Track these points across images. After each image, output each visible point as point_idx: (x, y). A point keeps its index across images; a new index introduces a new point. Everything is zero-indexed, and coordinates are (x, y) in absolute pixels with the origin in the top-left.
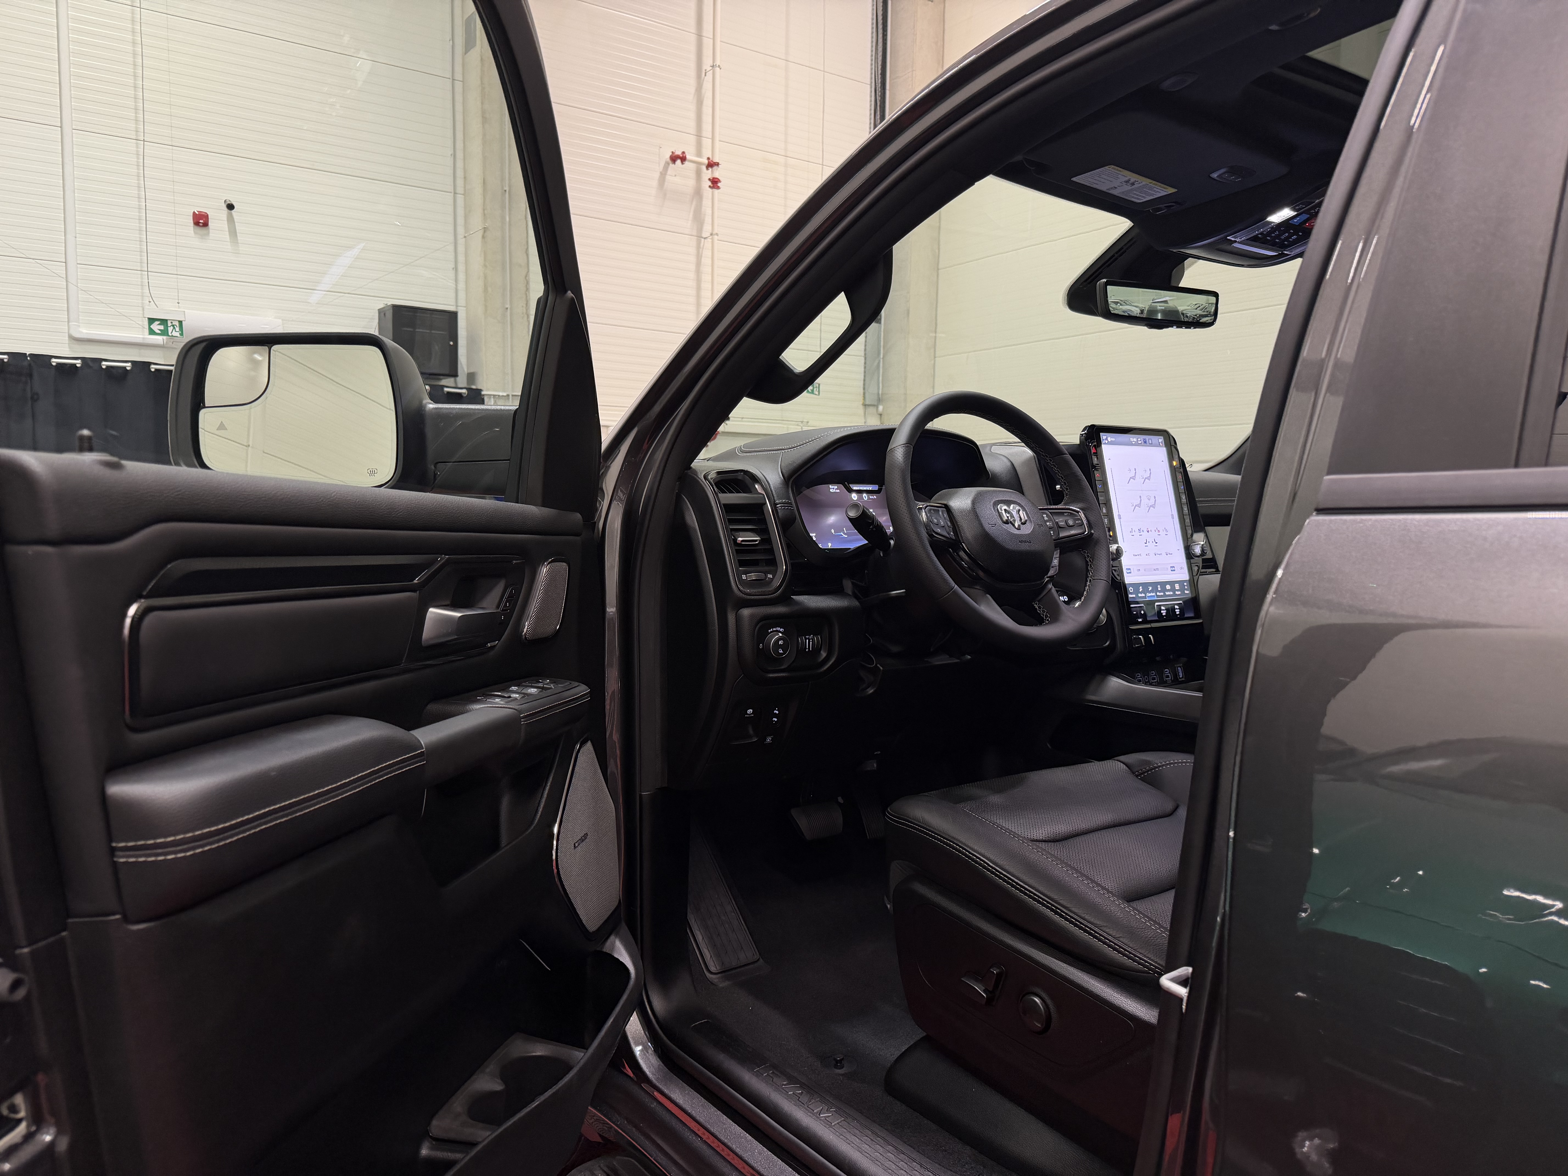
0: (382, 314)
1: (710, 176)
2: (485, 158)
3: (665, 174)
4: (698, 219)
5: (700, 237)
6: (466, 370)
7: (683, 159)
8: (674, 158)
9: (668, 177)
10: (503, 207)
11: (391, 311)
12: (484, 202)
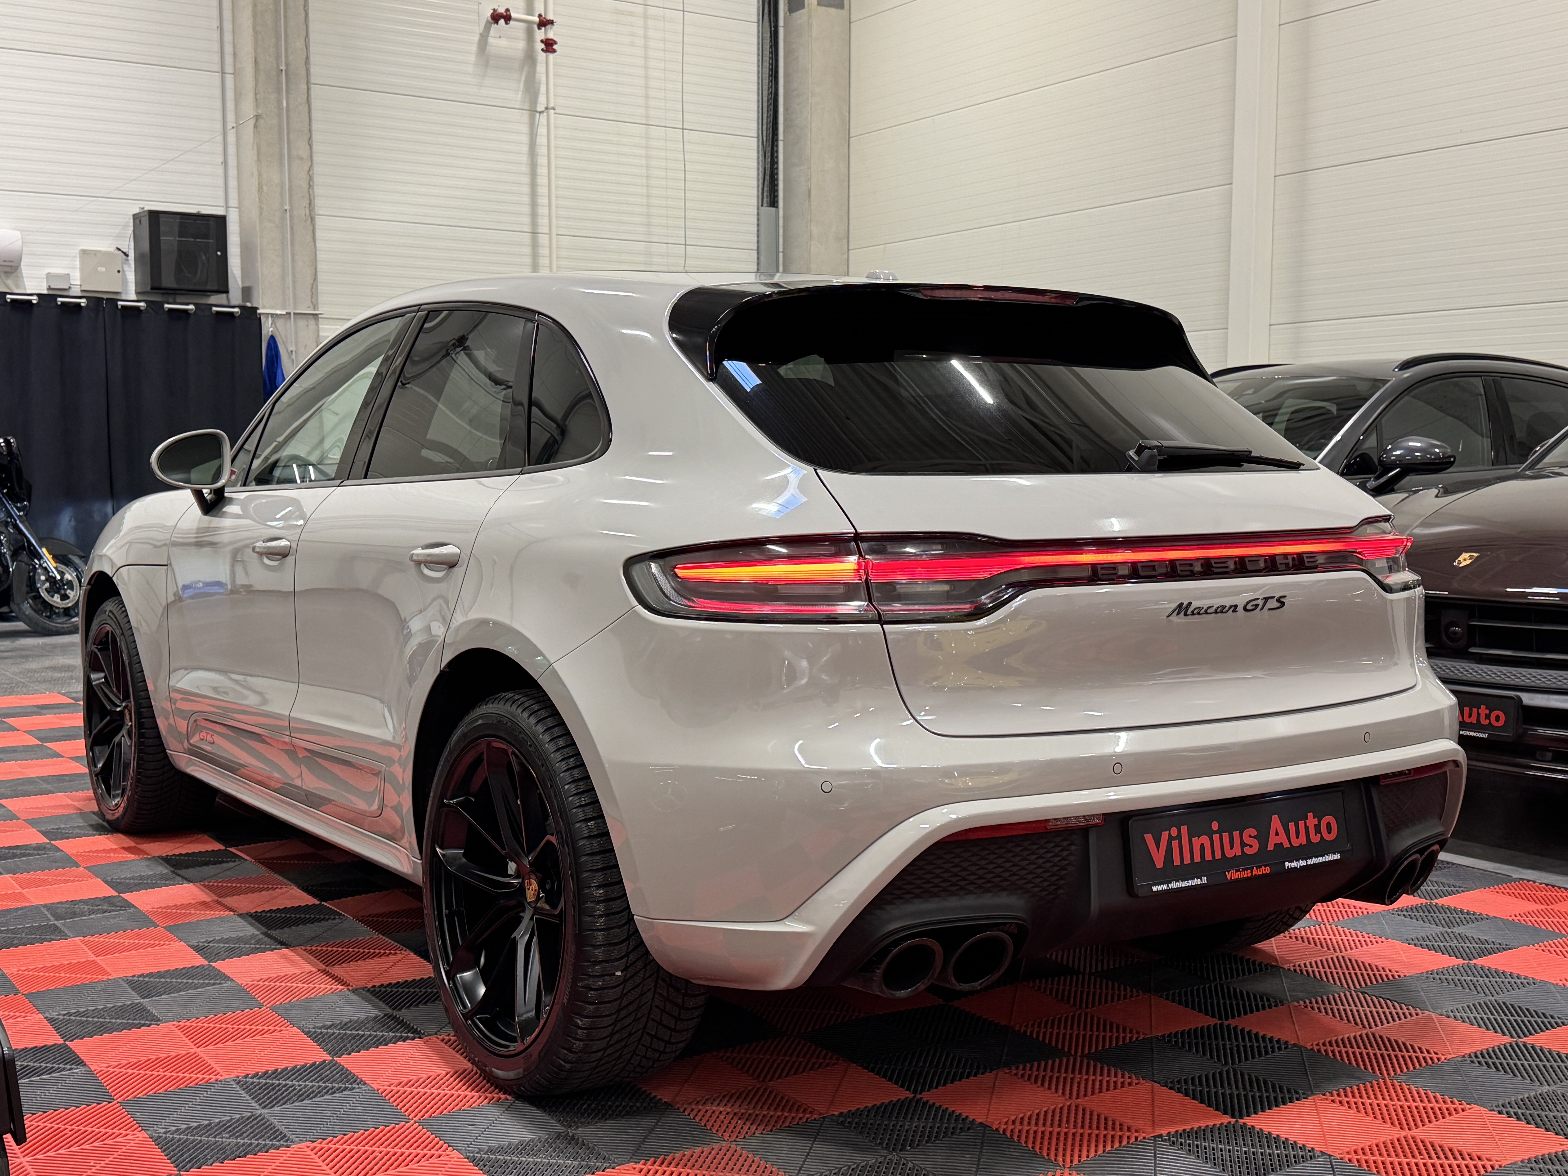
0: (137, 221)
1: (543, 37)
2: (256, 33)
3: (488, 36)
4: (531, 89)
5: (533, 111)
6: (240, 283)
7: (508, 18)
8: (496, 17)
9: (490, 40)
10: (279, 90)
11: (147, 217)
12: (256, 85)
